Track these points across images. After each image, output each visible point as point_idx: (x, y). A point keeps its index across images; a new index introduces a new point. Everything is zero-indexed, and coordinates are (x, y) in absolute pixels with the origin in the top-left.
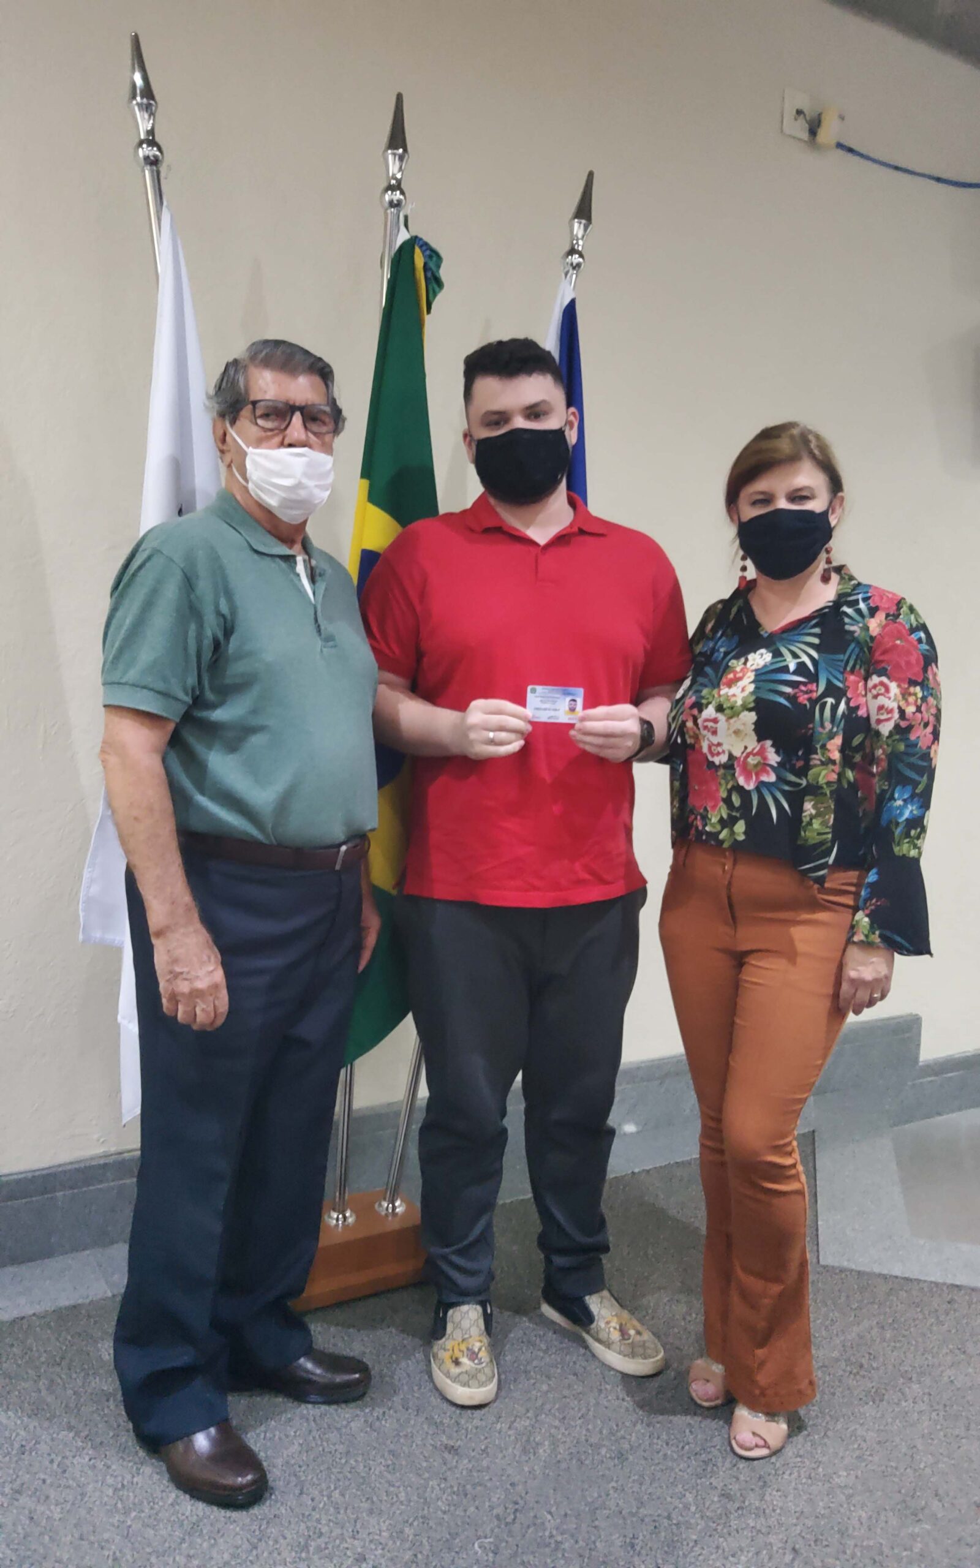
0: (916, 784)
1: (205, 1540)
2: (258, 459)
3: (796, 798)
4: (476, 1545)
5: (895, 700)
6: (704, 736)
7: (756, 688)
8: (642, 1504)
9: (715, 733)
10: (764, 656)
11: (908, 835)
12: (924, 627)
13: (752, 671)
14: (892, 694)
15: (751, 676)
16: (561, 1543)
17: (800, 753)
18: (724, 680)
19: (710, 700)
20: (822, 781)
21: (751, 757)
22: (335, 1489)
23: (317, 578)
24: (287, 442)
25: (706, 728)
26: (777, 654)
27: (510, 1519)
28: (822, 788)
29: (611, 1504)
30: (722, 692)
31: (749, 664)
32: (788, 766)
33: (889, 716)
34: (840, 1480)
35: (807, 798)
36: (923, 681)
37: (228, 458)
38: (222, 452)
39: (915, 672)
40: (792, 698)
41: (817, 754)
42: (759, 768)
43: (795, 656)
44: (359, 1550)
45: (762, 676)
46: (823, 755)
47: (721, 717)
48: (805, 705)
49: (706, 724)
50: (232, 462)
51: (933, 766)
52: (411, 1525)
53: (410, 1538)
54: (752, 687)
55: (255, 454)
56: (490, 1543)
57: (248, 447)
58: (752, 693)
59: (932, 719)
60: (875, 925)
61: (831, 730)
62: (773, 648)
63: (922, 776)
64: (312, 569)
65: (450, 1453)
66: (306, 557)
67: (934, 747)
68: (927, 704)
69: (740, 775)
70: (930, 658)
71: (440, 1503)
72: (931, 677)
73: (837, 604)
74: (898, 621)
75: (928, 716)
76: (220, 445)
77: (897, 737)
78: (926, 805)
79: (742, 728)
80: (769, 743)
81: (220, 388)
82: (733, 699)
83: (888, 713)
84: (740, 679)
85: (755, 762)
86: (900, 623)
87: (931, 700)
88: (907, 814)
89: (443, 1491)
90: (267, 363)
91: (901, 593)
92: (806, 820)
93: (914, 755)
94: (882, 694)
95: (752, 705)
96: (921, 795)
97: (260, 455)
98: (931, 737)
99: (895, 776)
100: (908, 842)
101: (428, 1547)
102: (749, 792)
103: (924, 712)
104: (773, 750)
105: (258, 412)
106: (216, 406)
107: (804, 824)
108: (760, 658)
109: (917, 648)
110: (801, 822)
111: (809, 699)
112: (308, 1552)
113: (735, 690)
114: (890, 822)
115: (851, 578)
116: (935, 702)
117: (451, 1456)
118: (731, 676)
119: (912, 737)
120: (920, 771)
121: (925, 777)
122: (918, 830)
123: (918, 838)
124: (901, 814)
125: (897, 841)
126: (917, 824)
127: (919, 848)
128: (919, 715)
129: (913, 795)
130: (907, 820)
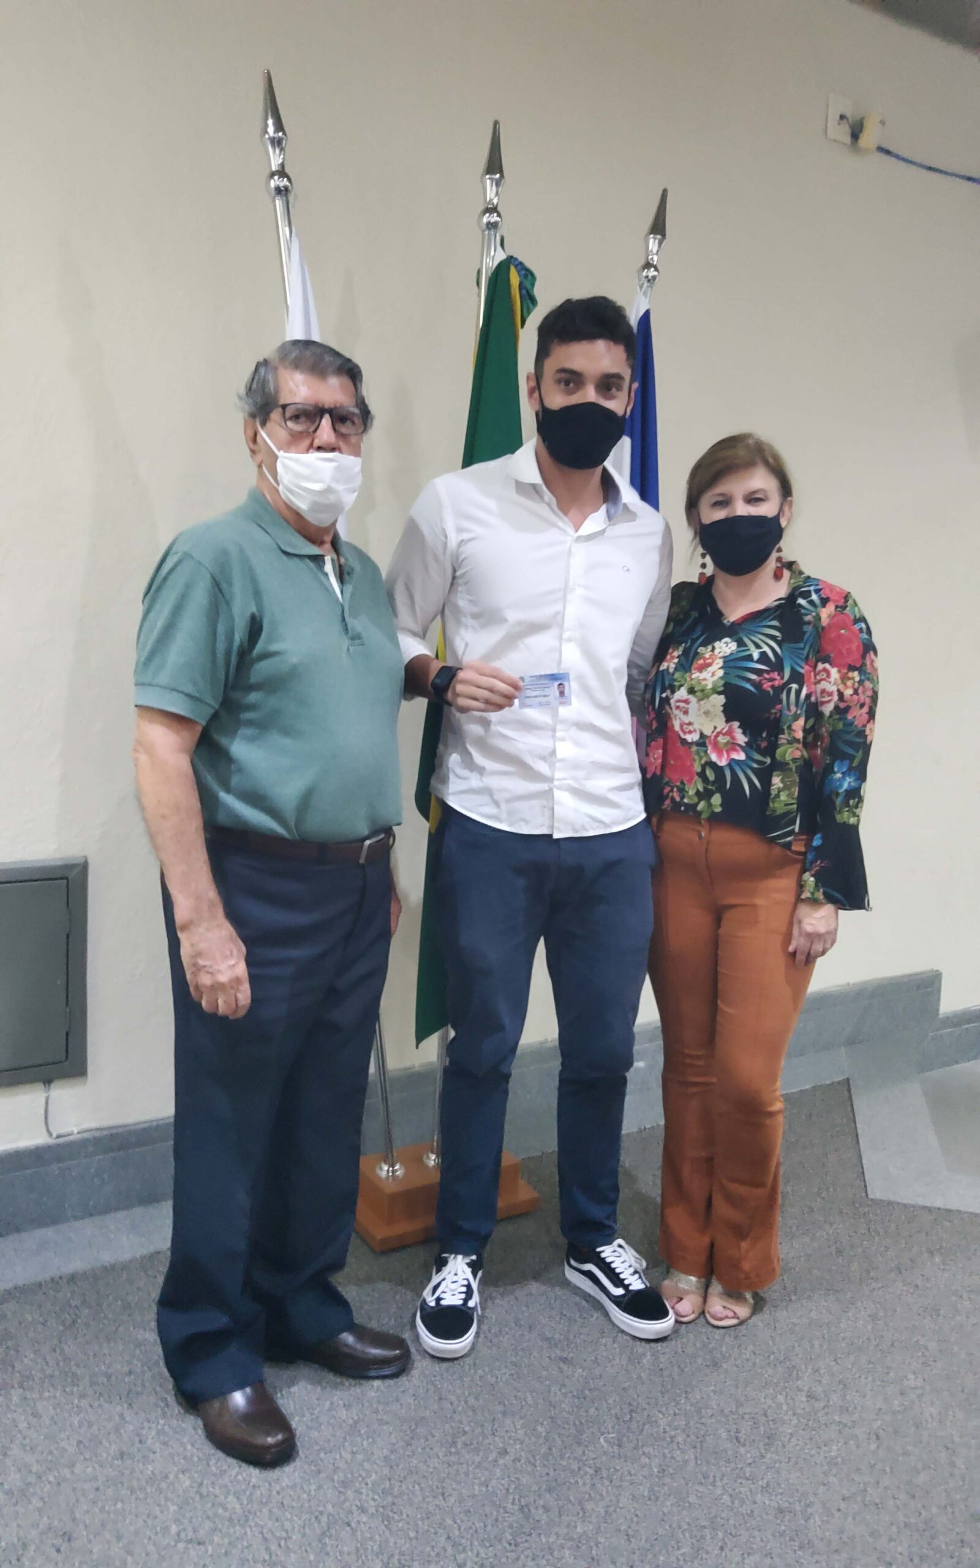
0: (852, 758)
2: (287, 462)
3: (765, 775)
4: (602, 1440)
5: (835, 684)
6: (676, 716)
7: (725, 673)
8: (739, 1404)
9: (686, 712)
10: (730, 645)
12: (863, 619)
13: (721, 658)
14: (832, 679)
15: (719, 663)
16: (675, 1436)
17: (764, 735)
18: (695, 665)
19: (683, 682)
20: (788, 758)
21: (721, 736)
22: (469, 1394)
23: (346, 576)
24: (317, 443)
25: (678, 707)
26: (741, 643)
27: (627, 1417)
28: (788, 764)
29: (714, 1404)
30: (694, 676)
31: (716, 651)
32: (755, 746)
33: (830, 698)
34: (912, 1381)
35: (775, 773)
36: (861, 666)
37: (259, 458)
38: (253, 452)
39: (854, 658)
40: (758, 685)
41: (784, 734)
42: (729, 746)
43: (758, 646)
44: (501, 1445)
45: (729, 663)
46: (789, 734)
47: (692, 698)
48: (769, 692)
49: (678, 704)
50: (262, 461)
51: (868, 742)
52: (542, 1424)
53: (544, 1434)
54: (721, 673)
55: (286, 458)
56: (612, 1438)
57: (279, 450)
58: (721, 678)
59: (868, 700)
60: (820, 884)
61: (796, 712)
62: (736, 637)
63: (857, 752)
64: (340, 566)
66: (335, 557)
67: (869, 726)
68: (864, 687)
69: (712, 752)
70: (869, 647)
71: (563, 1405)
72: (868, 663)
73: (791, 598)
74: (845, 612)
75: (865, 697)
76: (252, 445)
77: (837, 717)
78: (862, 776)
79: (711, 709)
80: (736, 724)
81: (250, 389)
82: (704, 683)
83: (831, 696)
84: (710, 665)
85: (725, 741)
86: (847, 615)
87: (868, 684)
88: (845, 786)
89: (565, 1395)
90: (297, 365)
91: (847, 588)
92: (774, 793)
93: (850, 733)
94: (825, 679)
95: (722, 689)
96: (856, 768)
97: (290, 459)
98: (867, 716)
99: (835, 754)
100: (848, 811)
101: (560, 1442)
102: (721, 768)
103: (861, 695)
104: (740, 731)
105: (288, 414)
106: (247, 407)
107: (772, 796)
108: (726, 647)
109: (858, 637)
110: (770, 794)
111: (772, 687)
112: (456, 1447)
113: (704, 675)
114: (834, 793)
115: (801, 573)
116: (871, 686)
118: (701, 662)
119: (850, 717)
120: (855, 746)
121: (861, 752)
122: (857, 800)
123: (857, 807)
124: (841, 786)
125: (838, 809)
126: (855, 794)
127: (858, 816)
128: (856, 697)
129: (850, 769)
130: (846, 790)
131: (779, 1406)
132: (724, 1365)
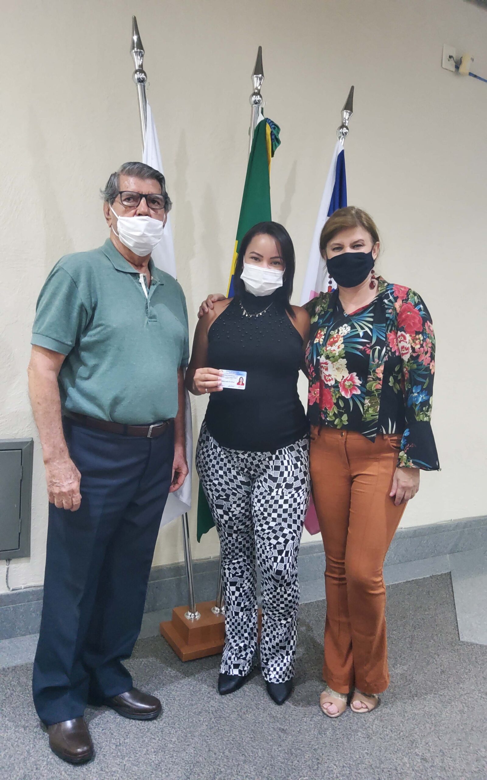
0: (423, 384)
1: (163, 773)
2: (123, 222)
5: (409, 343)
6: (324, 372)
7: (344, 346)
9: (327, 369)
10: (347, 329)
11: (422, 410)
13: (342, 337)
14: (407, 340)
15: (341, 340)
18: (329, 342)
19: (322, 353)
20: (373, 389)
21: (347, 381)
24: (138, 212)
25: (323, 367)
26: (353, 327)
28: (373, 392)
30: (328, 349)
31: (340, 333)
35: (366, 398)
36: (423, 331)
37: (110, 222)
39: (418, 327)
40: (362, 351)
41: (371, 375)
42: (351, 387)
43: (363, 329)
45: (347, 340)
46: (374, 375)
47: (329, 361)
49: (322, 365)
50: (112, 224)
51: (432, 373)
54: (342, 346)
55: (122, 219)
57: (118, 216)
58: (343, 349)
59: (429, 350)
60: (409, 458)
61: (378, 363)
62: (350, 323)
63: (426, 380)
65: (282, 732)
67: (431, 364)
68: (426, 342)
69: (341, 391)
72: (427, 328)
75: (427, 348)
76: (107, 216)
77: (412, 361)
78: (430, 393)
79: (340, 367)
80: (354, 374)
82: (334, 353)
83: (406, 350)
84: (336, 342)
85: (349, 384)
86: (410, 303)
87: (428, 340)
88: (420, 400)
91: (408, 286)
92: (366, 408)
93: (421, 369)
94: (402, 341)
95: (344, 355)
96: (425, 389)
97: (124, 220)
98: (430, 359)
99: (413, 381)
100: (422, 414)
102: (348, 399)
103: (425, 347)
104: (357, 377)
105: (123, 198)
106: (104, 196)
107: (365, 411)
108: (345, 330)
109: (419, 314)
113: (334, 348)
114: (412, 404)
115: (384, 282)
116: (430, 341)
117: (282, 734)
118: (332, 340)
119: (420, 361)
120: (424, 377)
121: (427, 380)
122: (427, 407)
123: (427, 411)
124: (417, 400)
125: (417, 413)
126: (426, 404)
127: (429, 416)
128: (422, 349)
129: (422, 390)
130: (421, 402)
131: (404, 764)
132: (374, 738)
